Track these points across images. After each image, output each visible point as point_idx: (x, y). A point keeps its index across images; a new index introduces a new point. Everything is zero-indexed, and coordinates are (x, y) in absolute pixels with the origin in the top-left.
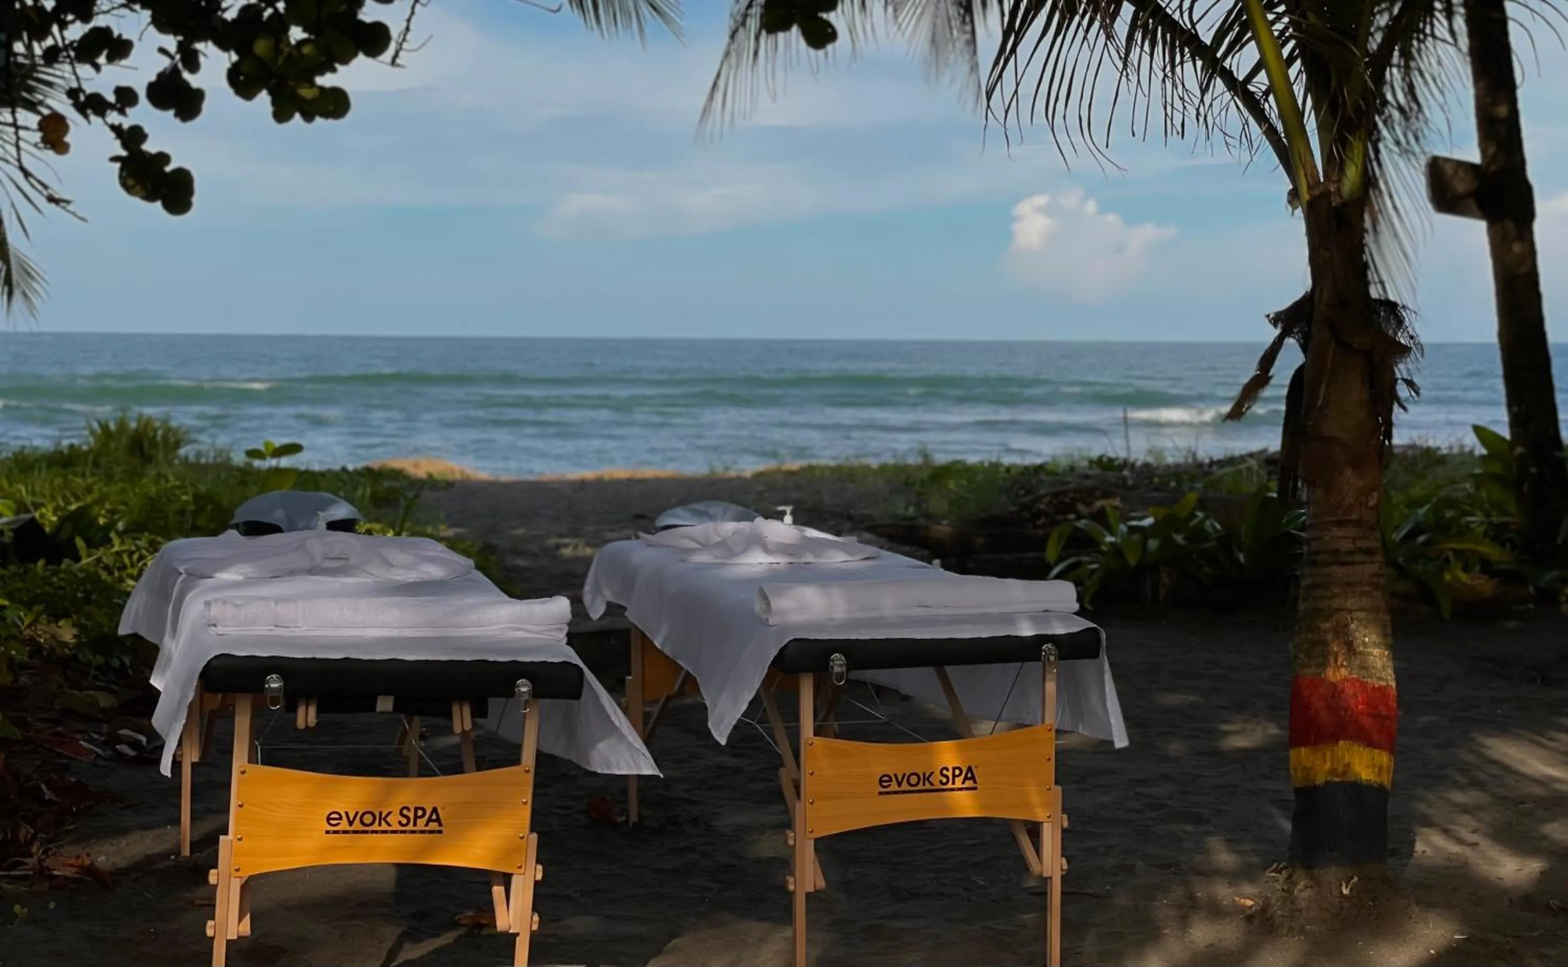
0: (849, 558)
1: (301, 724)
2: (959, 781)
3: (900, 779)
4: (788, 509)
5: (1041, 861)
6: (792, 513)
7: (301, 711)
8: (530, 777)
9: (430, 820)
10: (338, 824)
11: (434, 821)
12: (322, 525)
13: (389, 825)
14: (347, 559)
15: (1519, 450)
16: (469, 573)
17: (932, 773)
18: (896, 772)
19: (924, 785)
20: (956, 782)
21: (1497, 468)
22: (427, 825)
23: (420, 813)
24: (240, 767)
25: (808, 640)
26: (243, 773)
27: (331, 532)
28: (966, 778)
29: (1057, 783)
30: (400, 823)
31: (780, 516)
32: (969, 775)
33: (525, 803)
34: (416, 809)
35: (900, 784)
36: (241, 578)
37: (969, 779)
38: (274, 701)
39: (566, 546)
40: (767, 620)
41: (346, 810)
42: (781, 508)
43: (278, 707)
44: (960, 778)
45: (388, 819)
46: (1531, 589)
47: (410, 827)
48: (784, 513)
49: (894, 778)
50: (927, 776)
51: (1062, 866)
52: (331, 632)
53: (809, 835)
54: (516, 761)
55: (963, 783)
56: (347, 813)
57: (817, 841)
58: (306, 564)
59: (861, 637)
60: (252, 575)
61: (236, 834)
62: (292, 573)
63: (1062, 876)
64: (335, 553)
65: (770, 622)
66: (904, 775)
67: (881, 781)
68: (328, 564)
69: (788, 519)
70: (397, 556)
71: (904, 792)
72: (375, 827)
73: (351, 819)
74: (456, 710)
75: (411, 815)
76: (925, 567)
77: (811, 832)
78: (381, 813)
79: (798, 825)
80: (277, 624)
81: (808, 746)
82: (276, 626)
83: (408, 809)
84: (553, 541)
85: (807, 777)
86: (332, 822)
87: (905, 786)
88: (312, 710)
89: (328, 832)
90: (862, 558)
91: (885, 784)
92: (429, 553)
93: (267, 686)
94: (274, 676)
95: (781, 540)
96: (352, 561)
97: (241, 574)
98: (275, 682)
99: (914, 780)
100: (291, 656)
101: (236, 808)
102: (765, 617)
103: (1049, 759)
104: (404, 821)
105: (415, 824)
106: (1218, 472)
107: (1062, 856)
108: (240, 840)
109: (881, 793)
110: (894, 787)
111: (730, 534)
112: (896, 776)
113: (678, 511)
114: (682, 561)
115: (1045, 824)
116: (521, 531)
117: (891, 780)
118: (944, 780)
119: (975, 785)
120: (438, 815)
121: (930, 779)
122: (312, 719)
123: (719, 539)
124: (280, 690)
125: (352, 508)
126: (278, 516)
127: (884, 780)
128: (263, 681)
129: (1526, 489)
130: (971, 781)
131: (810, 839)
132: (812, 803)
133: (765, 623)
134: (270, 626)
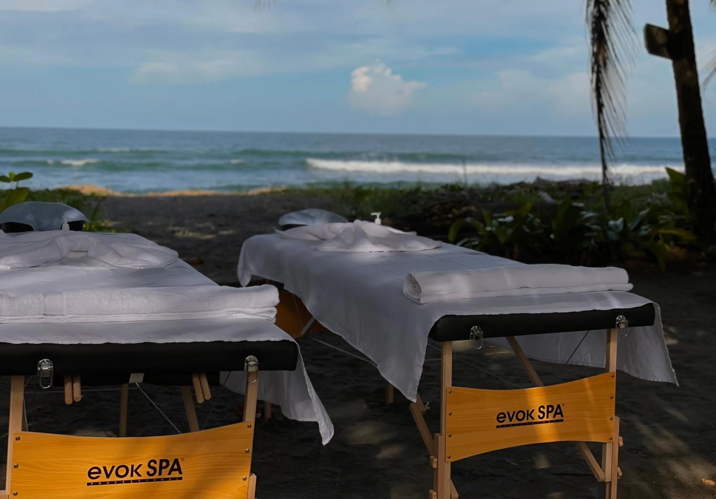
0: (427, 248)
1: (68, 400)
2: (551, 415)
3: (511, 416)
4: (378, 214)
5: (604, 471)
6: (381, 217)
7: (68, 387)
8: (252, 430)
9: (172, 469)
10: (98, 477)
11: (176, 470)
12: (66, 226)
13: (139, 475)
14: (87, 252)
15: (691, 180)
16: (176, 261)
17: (533, 411)
18: (508, 411)
19: (527, 419)
20: (549, 417)
21: (679, 190)
22: (170, 474)
23: (164, 464)
24: (15, 434)
25: (455, 316)
26: (18, 439)
27: (73, 232)
28: (556, 413)
29: (617, 413)
30: (148, 473)
31: (372, 219)
32: (558, 411)
33: (247, 452)
34: (161, 461)
35: (511, 420)
36: (9, 268)
37: (558, 414)
38: (46, 381)
39: (179, 231)
40: (419, 300)
41: (104, 466)
42: (373, 214)
43: (49, 386)
44: (552, 413)
45: (138, 471)
46: (703, 254)
47: (157, 476)
48: (375, 217)
49: (507, 416)
50: (530, 412)
51: (618, 474)
52: (92, 319)
53: (447, 460)
54: (240, 418)
55: (554, 417)
56: (105, 468)
57: (453, 464)
58: (57, 256)
59: (493, 313)
60: (17, 265)
61: (11, 490)
62: (48, 263)
63: (618, 480)
64: (77, 248)
65: (422, 301)
66: (514, 412)
67: (498, 418)
68: (73, 255)
69: (378, 221)
70: (124, 249)
71: (514, 425)
72: (128, 478)
73: (108, 473)
74: (195, 380)
75: (157, 466)
76: (477, 254)
77: (449, 457)
78: (133, 466)
79: (441, 454)
80: (46, 313)
81: (448, 393)
82: (44, 315)
83: (155, 462)
84: (170, 228)
85: (447, 417)
86: (92, 475)
87: (515, 421)
88: (77, 386)
89: (89, 484)
90: (434, 247)
91: (501, 420)
92: (145, 247)
93: (39, 369)
94: (45, 360)
95: (377, 235)
96: (91, 253)
97: (8, 265)
98: (46, 365)
99: (521, 416)
100: (60, 343)
101: (12, 469)
102: (416, 297)
103: (612, 398)
104: (152, 471)
105: (160, 474)
106: (510, 192)
107: (618, 466)
108: (16, 494)
109: (498, 427)
110: (507, 421)
111: (341, 231)
112: (508, 413)
113: (292, 214)
114: (315, 250)
115: (607, 445)
116: (150, 223)
117: (505, 417)
118: (541, 415)
119: (562, 418)
120: (178, 465)
121: (532, 415)
122: (78, 396)
123: (334, 236)
124: (51, 371)
125: (80, 213)
126: (29, 219)
127: (500, 417)
128: (36, 364)
129: (695, 201)
130: (560, 415)
131: (448, 463)
132: (450, 436)
133: (417, 302)
134: (40, 315)
